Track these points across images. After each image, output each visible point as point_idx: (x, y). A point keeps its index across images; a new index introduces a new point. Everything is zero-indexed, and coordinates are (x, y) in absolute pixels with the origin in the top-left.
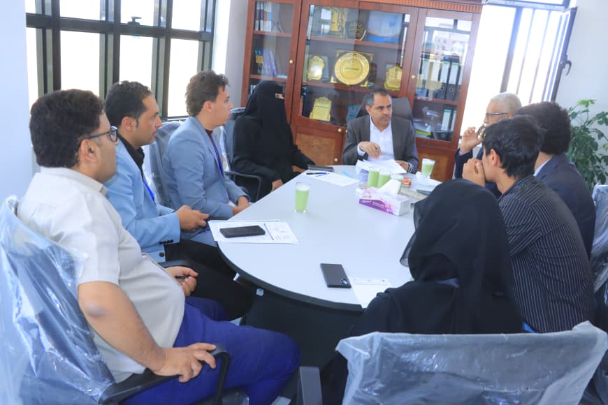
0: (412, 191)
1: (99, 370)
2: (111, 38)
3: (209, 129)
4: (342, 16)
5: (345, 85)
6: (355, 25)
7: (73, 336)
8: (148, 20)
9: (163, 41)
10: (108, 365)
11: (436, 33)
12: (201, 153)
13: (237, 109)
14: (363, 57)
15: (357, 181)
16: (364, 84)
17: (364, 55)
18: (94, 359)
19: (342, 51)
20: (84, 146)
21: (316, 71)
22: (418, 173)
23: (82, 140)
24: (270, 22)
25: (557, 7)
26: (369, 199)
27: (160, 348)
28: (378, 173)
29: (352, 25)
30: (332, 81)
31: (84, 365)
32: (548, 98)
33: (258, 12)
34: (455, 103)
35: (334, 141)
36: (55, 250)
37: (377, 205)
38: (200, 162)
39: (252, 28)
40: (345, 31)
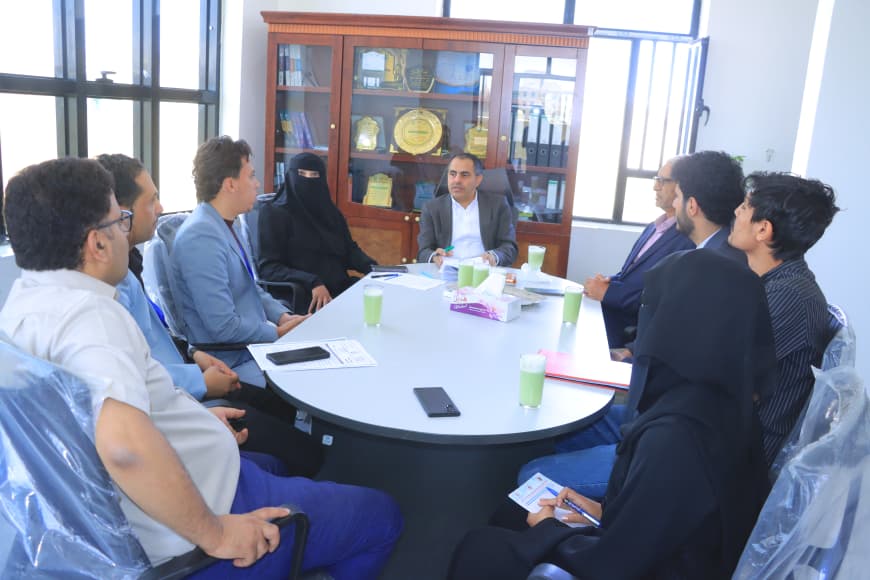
0: (518, 290)
1: (129, 548)
2: (73, 102)
3: (229, 219)
4: (399, 60)
5: (410, 155)
6: (419, 71)
7: (91, 501)
8: (125, 76)
9: (148, 105)
10: (141, 541)
11: (523, 81)
12: (221, 251)
13: (265, 195)
14: (433, 115)
15: (443, 282)
16: (435, 152)
17: (433, 112)
18: (121, 533)
19: (403, 109)
20: (91, 241)
21: (366, 141)
22: (524, 266)
23: (88, 232)
24: (299, 73)
25: (683, 38)
26: (463, 302)
27: (215, 516)
28: (471, 267)
29: (413, 72)
30: (392, 150)
31: (104, 543)
32: (684, 152)
33: (281, 61)
34: (561, 170)
35: (399, 234)
36: (63, 377)
37: (475, 310)
38: (222, 265)
39: (275, 81)
40: (404, 79)
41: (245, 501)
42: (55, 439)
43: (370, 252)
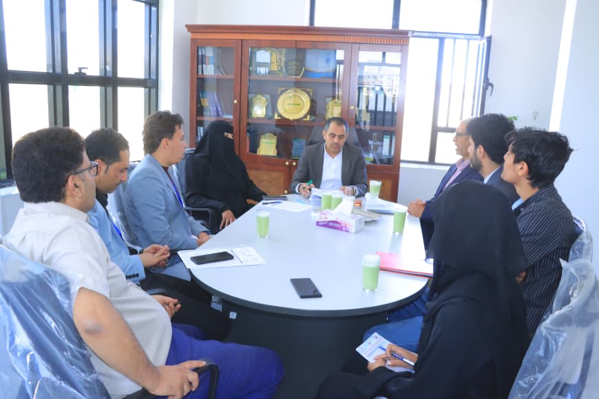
0: (363, 211)
1: (97, 389)
2: (59, 89)
3: (165, 166)
4: (280, 56)
5: (288, 120)
6: (293, 63)
7: (70, 357)
8: (94, 70)
9: (110, 89)
11: (366, 68)
12: (160, 188)
13: (190, 149)
14: (304, 93)
15: (311, 206)
16: (306, 118)
17: (304, 91)
18: (91, 379)
19: (283, 89)
20: (70, 183)
21: (259, 111)
22: (367, 195)
23: (68, 177)
24: (212, 66)
25: (474, 37)
26: (325, 220)
27: (155, 367)
28: (331, 196)
29: (290, 64)
30: (276, 117)
31: (80, 386)
33: (200, 58)
34: (392, 129)
35: (282, 174)
36: (52, 274)
37: (333, 225)
38: (161, 197)
39: (196, 72)
40: (284, 69)
41: (175, 357)
42: (46, 316)
43: (262, 187)
